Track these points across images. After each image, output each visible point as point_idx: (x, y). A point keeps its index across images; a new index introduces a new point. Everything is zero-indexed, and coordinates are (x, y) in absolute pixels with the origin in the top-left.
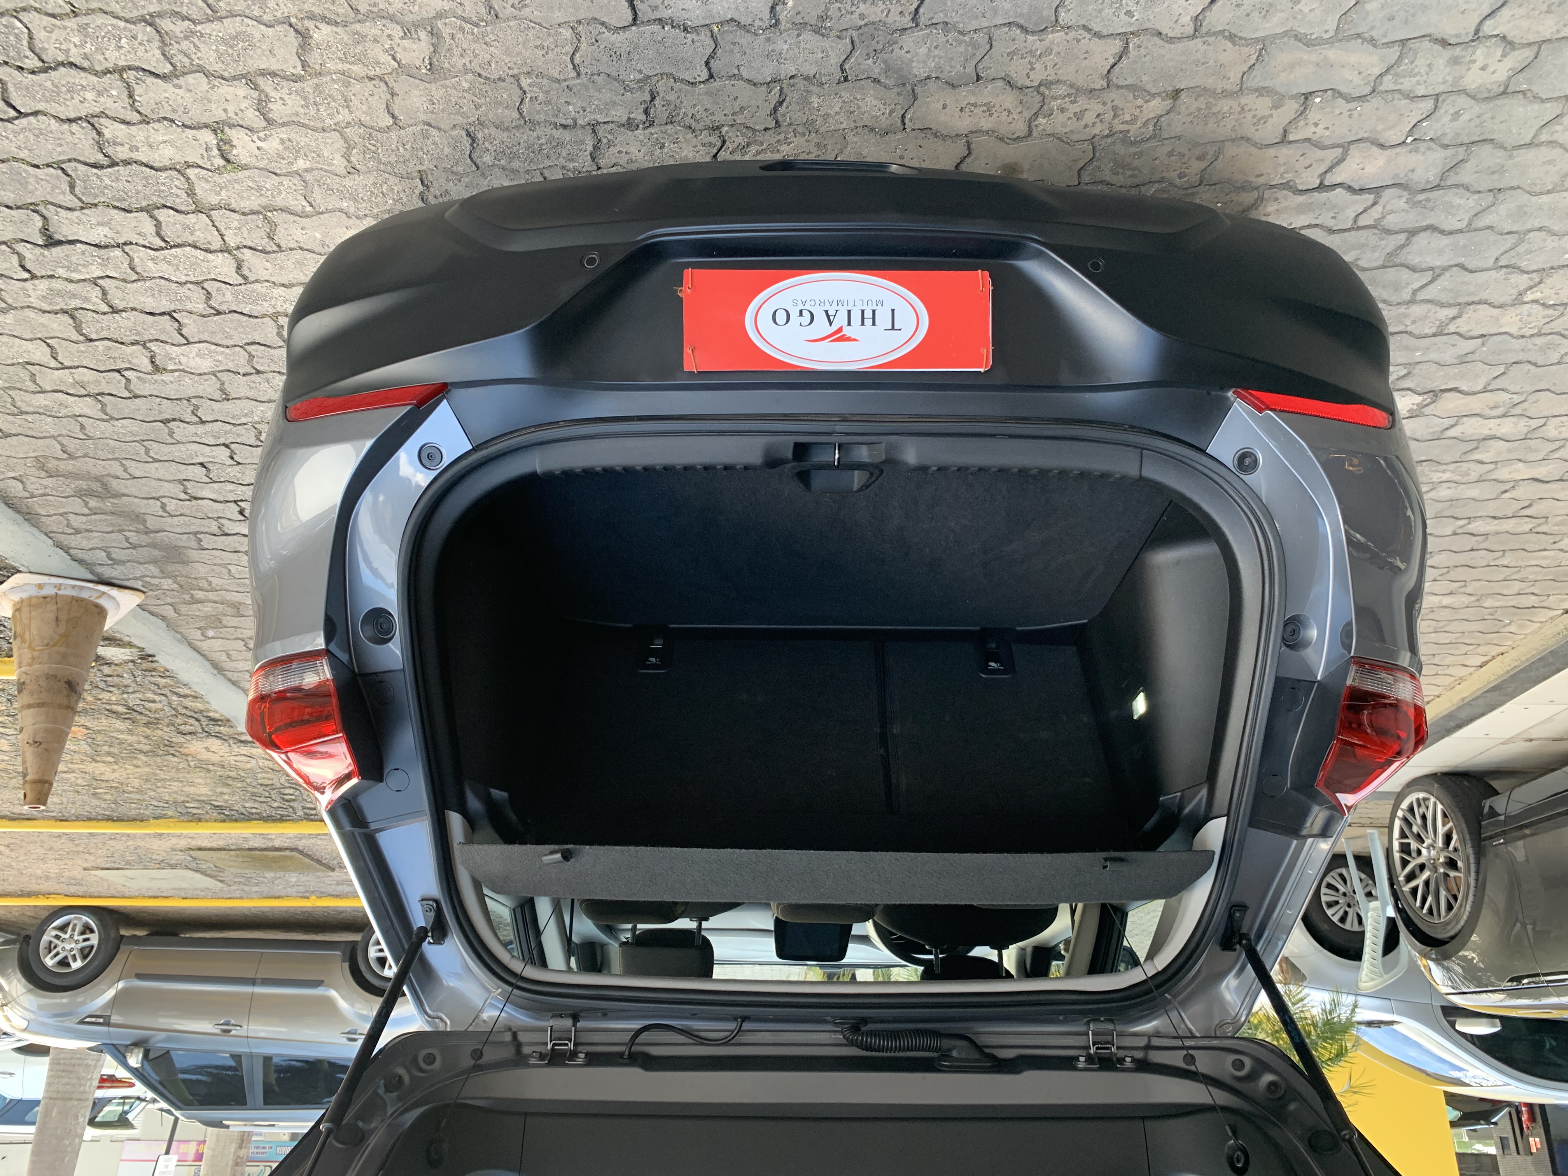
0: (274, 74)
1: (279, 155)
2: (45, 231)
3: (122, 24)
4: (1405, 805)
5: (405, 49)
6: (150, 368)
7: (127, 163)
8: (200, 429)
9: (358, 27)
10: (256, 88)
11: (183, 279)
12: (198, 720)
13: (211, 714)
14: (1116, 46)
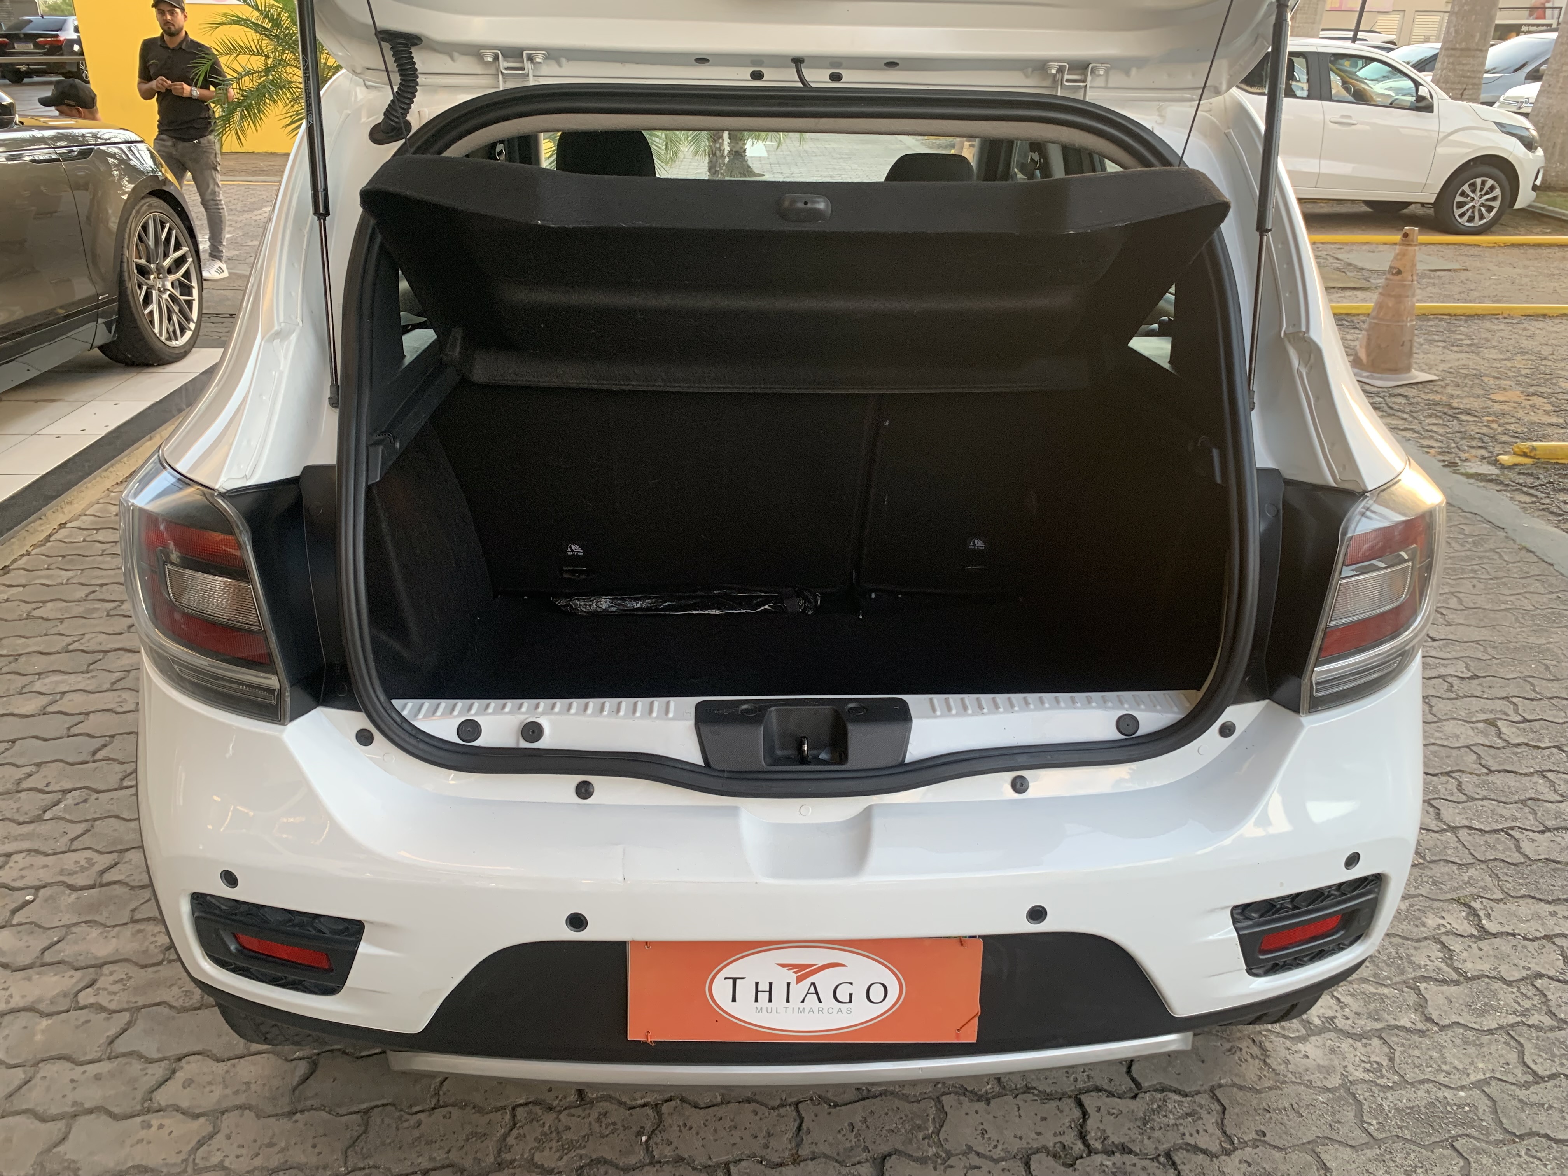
0: (1444, 982)
4: (188, 334)
6: (1499, 723)
7: (1559, 901)
8: (1442, 671)
9: (1378, 1026)
10: (1456, 970)
11: (1485, 803)
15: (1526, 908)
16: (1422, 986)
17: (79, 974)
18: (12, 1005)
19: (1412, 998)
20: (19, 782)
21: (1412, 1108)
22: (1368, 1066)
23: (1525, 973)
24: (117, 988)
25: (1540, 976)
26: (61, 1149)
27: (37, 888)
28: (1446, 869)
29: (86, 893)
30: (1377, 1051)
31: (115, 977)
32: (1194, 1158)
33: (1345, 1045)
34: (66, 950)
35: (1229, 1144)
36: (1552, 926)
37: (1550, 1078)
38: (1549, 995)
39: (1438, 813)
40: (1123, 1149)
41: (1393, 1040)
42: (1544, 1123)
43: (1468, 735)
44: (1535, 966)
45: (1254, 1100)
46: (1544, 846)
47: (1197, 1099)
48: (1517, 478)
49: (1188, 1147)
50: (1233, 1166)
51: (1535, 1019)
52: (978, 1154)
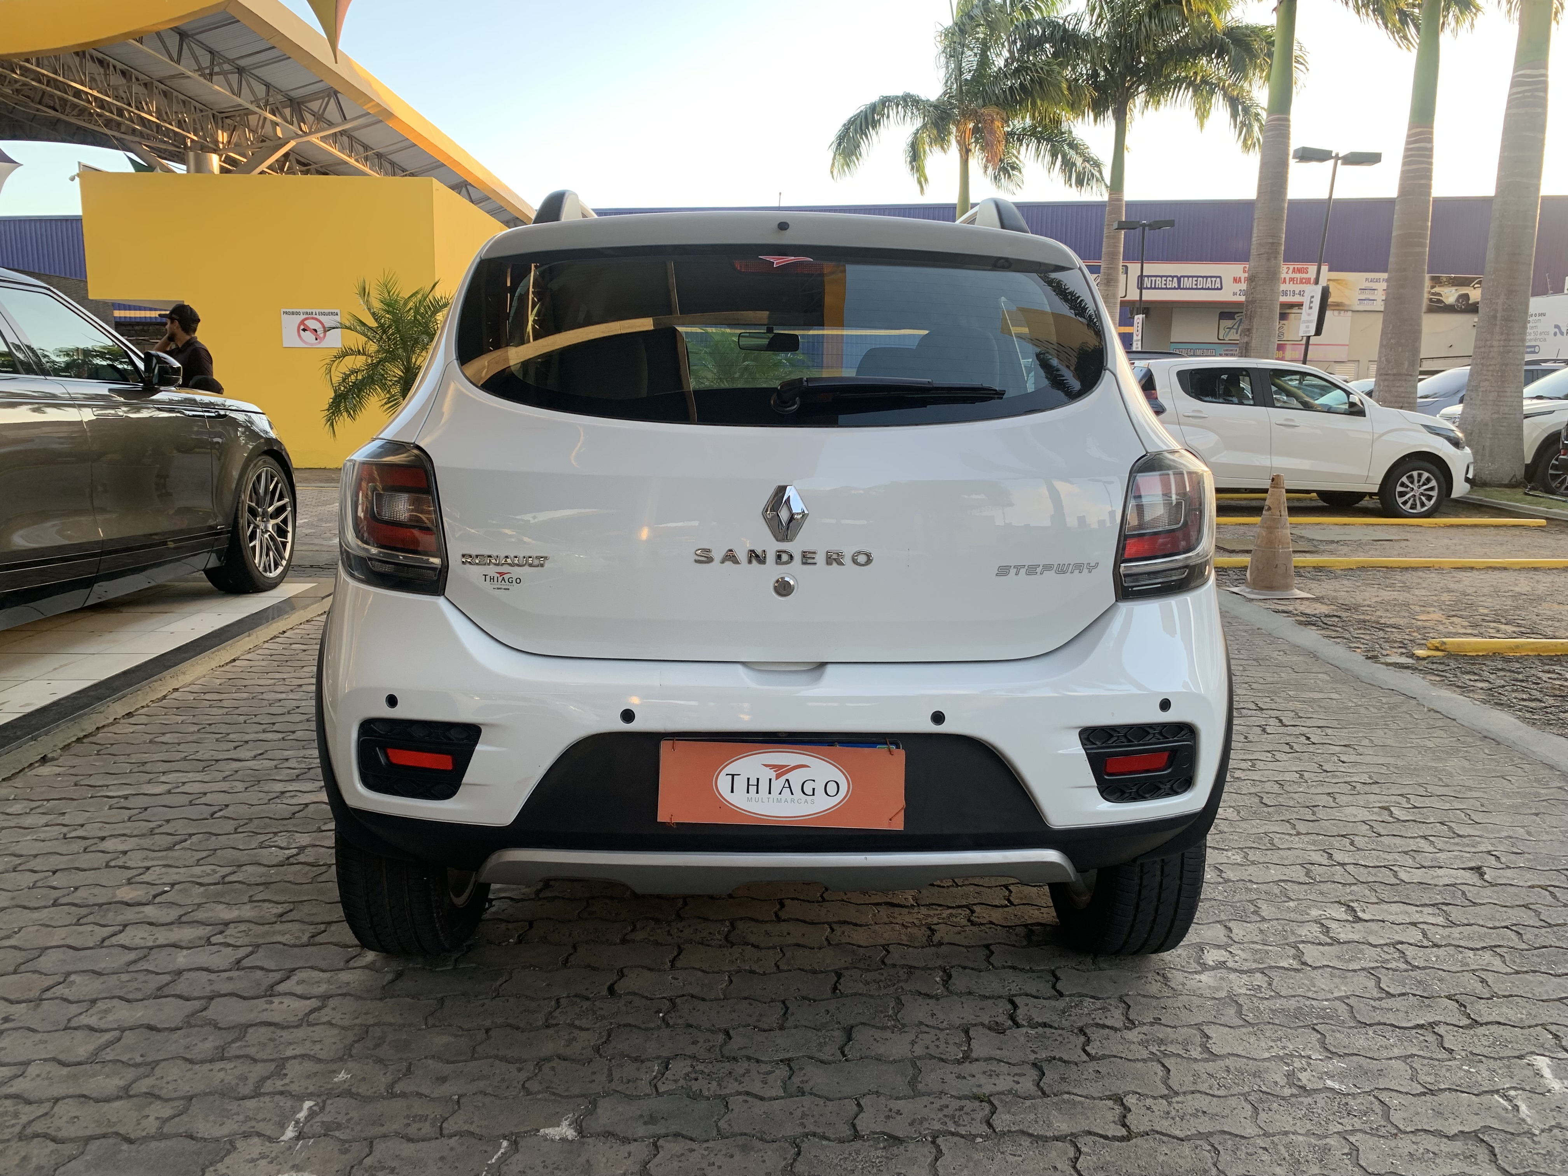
0: (1320, 944)
1: (1309, 908)
2: (1482, 875)
3: (1436, 966)
4: (280, 569)
5: (1223, 956)
6: (1392, 809)
7: (1426, 905)
8: (1348, 779)
9: (1261, 966)
10: (1331, 938)
11: (1373, 852)
12: (1326, 624)
13: (1314, 628)
14: (678, 964)
15: (1396, 908)
16: (1301, 946)
17: (210, 928)
18: (158, 943)
19: (1292, 952)
20: (152, 830)
21: (1283, 1009)
22: (1250, 987)
23: (1388, 941)
24: (239, 935)
25: (1402, 943)
26: (204, 1013)
27: (173, 885)
28: (1331, 886)
29: (212, 887)
30: (1259, 979)
31: (239, 929)
32: (1102, 1031)
33: (1233, 976)
34: (200, 915)
35: (1131, 1024)
36: (1417, 918)
37: (1400, 995)
38: (1407, 953)
39: (1330, 856)
40: (1045, 1025)
41: (1272, 974)
42: (1391, 1018)
43: (1363, 814)
44: (1398, 938)
45: (1154, 1003)
46: (1418, 875)
47: (1108, 1001)
48: (1430, 666)
49: (1097, 1025)
50: (1133, 1035)
51: (1393, 965)
52: (927, 1026)
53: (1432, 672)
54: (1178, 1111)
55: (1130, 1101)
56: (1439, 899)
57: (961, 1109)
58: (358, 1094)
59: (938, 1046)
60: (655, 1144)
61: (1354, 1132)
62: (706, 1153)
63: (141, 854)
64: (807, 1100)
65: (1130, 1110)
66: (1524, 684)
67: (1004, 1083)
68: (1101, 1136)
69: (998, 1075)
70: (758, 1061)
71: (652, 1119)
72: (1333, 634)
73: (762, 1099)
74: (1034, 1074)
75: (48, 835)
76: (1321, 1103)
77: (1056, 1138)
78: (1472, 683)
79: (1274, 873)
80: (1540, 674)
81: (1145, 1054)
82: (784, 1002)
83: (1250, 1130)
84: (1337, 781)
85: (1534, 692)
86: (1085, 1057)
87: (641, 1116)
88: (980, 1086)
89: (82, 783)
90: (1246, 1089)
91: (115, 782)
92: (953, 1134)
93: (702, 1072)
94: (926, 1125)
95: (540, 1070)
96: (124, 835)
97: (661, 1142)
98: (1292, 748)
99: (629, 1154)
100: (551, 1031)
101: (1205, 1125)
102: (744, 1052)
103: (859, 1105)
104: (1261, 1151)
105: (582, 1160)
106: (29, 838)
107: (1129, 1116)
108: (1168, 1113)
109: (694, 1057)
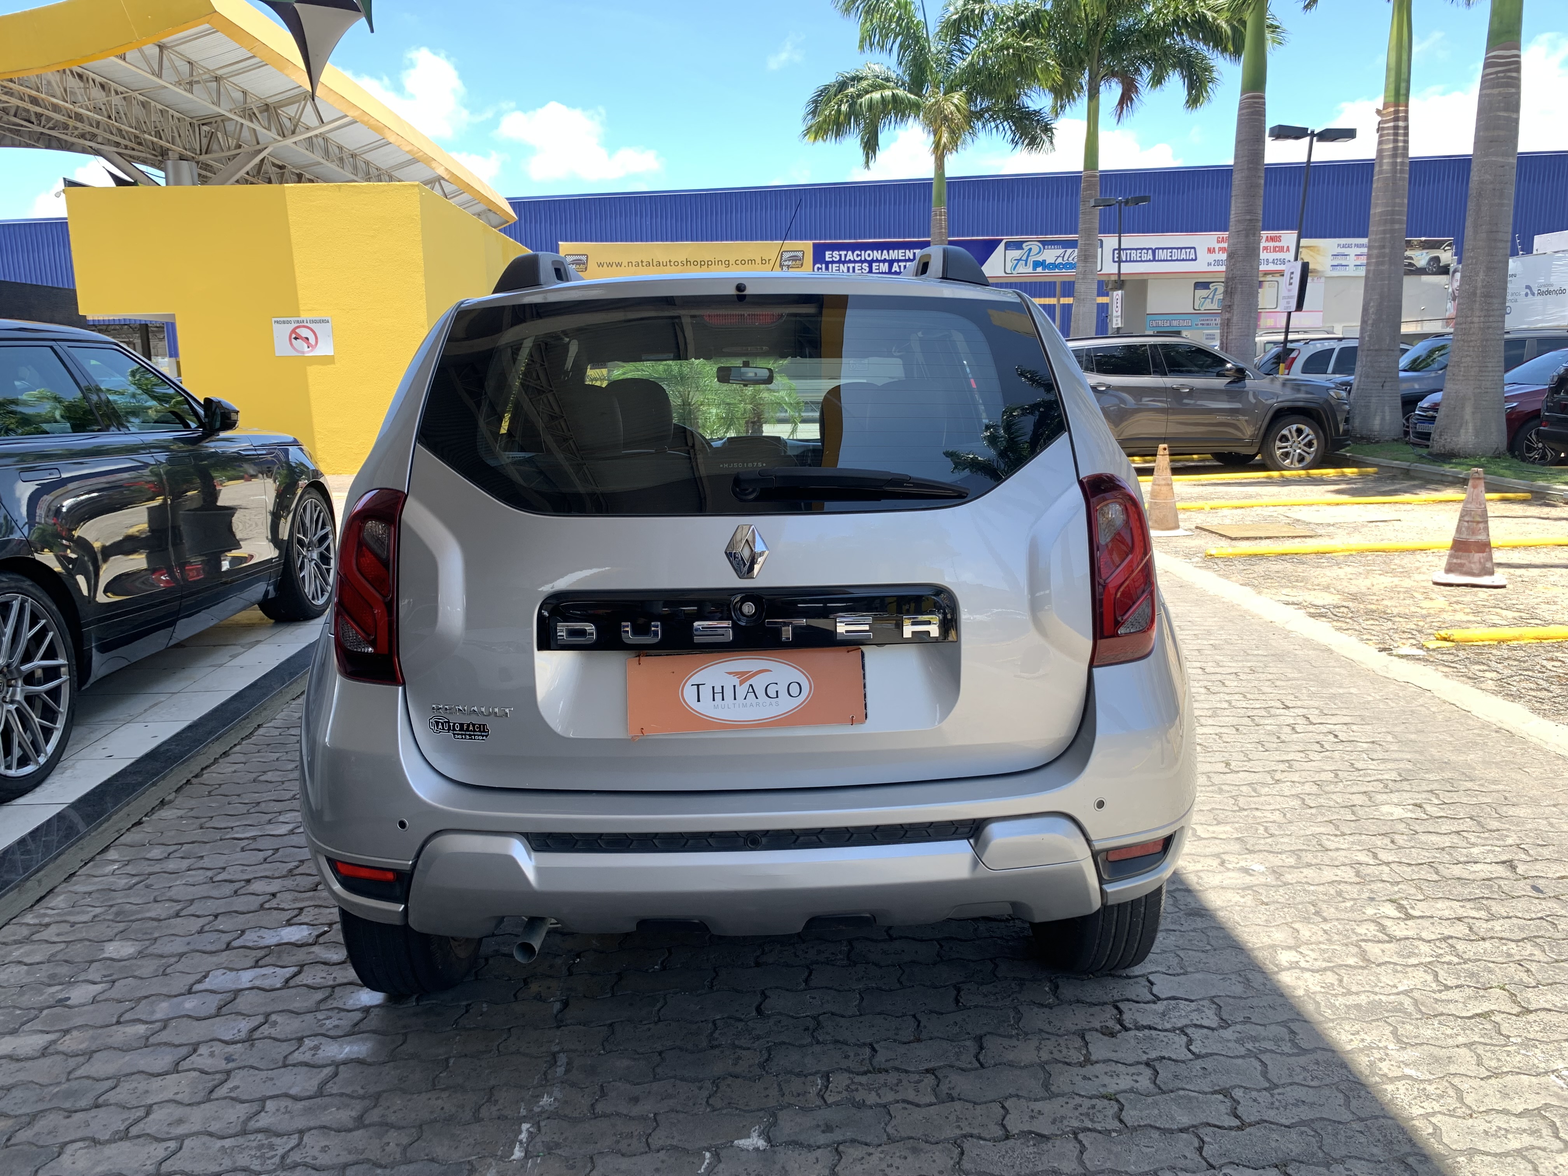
0: (1379, 942)
1: (1364, 907)
2: (1514, 868)
3: (1485, 958)
6: (1424, 805)
7: (1467, 900)
8: (1380, 777)
9: (1330, 965)
10: (1388, 935)
11: (1412, 849)
12: (1336, 615)
13: (1325, 620)
14: (812, 984)
15: (1440, 905)
16: (1363, 944)
18: (338, 981)
19: (1354, 950)
20: (291, 871)
21: (1356, 1005)
22: (1324, 985)
23: (1439, 936)
25: (1451, 937)
26: (404, 1048)
28: (1380, 885)
30: (1330, 978)
32: (1201, 1031)
33: (1307, 975)
35: (1225, 1024)
36: (1461, 912)
37: (1457, 987)
38: (1458, 947)
39: (1375, 856)
40: (1150, 1028)
41: (1342, 972)
42: (1451, 1008)
43: (1398, 812)
44: (1447, 933)
45: (1242, 1003)
46: (1457, 871)
47: (1201, 1003)
48: (1439, 656)
49: (1196, 1026)
50: (1228, 1034)
51: (1447, 958)
52: (1048, 1033)
53: (1443, 662)
54: (1280, 1101)
55: (1238, 1094)
56: (1478, 893)
57: (1093, 1107)
58: (565, 1116)
59: (1060, 1051)
60: (837, 1149)
61: (1434, 1114)
62: (882, 1156)
63: (289, 896)
64: (958, 1105)
65: (1239, 1103)
66: (1530, 673)
67: (1125, 1083)
68: (1219, 1127)
69: (1118, 1075)
70: (906, 1072)
71: (828, 1128)
72: (1344, 626)
73: (918, 1105)
74: (1148, 1072)
75: (197, 879)
76: (1402, 1090)
77: (1181, 1130)
78: (1481, 674)
79: (1328, 874)
80: (1545, 663)
81: (1242, 1051)
82: (914, 1016)
83: (1346, 1116)
84: (1369, 779)
85: (1541, 682)
86: (1190, 1056)
87: (818, 1126)
88: (1105, 1085)
89: (207, 825)
90: (1336, 1079)
91: (238, 823)
92: (1089, 1130)
93: (860, 1084)
94: (1065, 1122)
95: (718, 1087)
96: (266, 877)
97: (841, 1148)
98: (1322, 746)
99: (817, 1159)
100: (716, 1052)
101: (1306, 1113)
102: (891, 1064)
103: (1003, 1107)
104: (1357, 1134)
105: (778, 1167)
106: (178, 883)
107: (1239, 1108)
108: (1272, 1103)
109: (848, 1070)
